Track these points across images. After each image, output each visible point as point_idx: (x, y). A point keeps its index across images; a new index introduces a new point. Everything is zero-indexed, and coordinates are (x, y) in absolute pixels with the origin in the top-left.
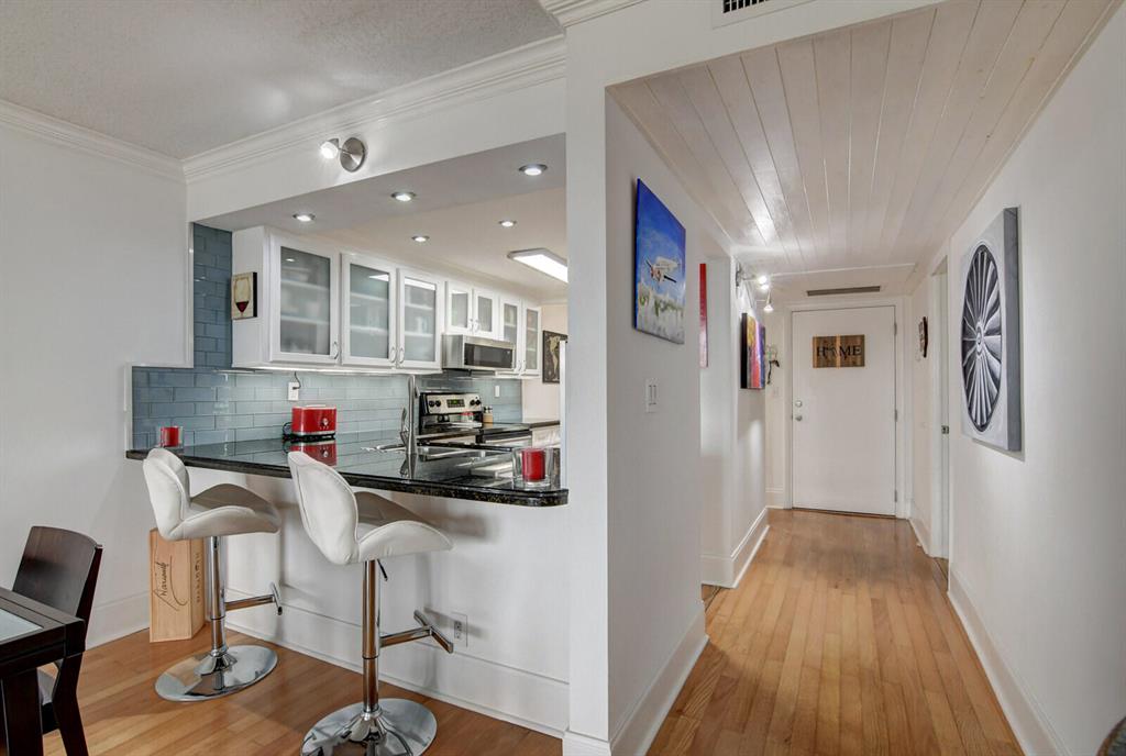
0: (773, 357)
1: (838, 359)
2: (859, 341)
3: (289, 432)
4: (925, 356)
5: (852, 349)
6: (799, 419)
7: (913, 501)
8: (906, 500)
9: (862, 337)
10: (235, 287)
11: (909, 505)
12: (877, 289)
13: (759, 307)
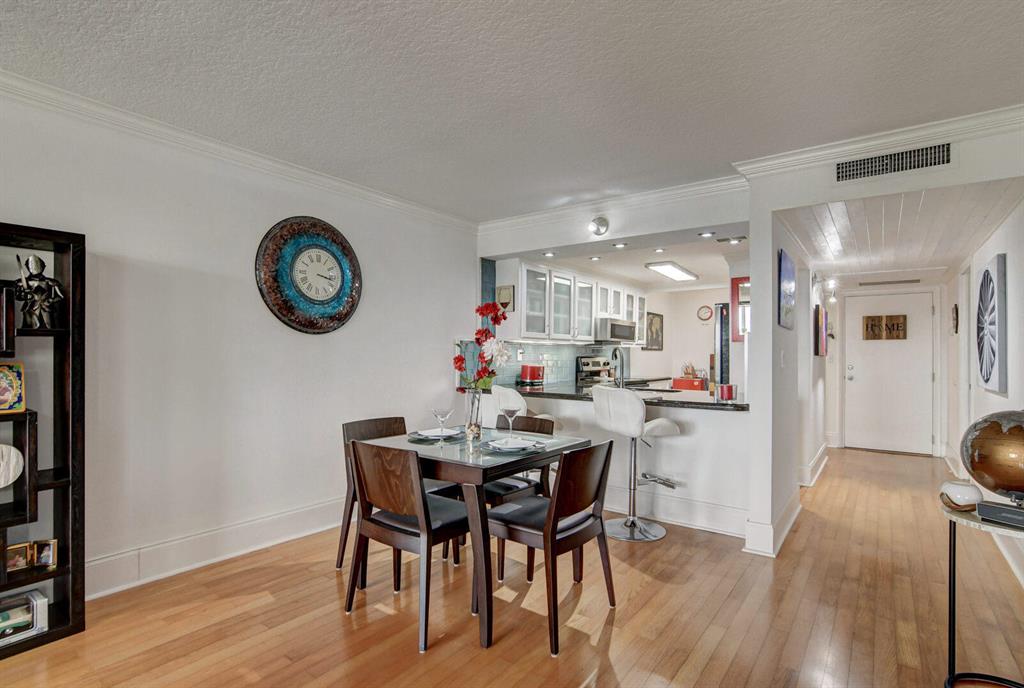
0: (829, 332)
1: (884, 334)
2: (902, 319)
3: (519, 380)
4: (956, 332)
5: (896, 326)
6: (851, 379)
7: (948, 444)
8: (941, 442)
9: (905, 317)
10: (500, 294)
11: (944, 447)
12: (918, 281)
13: (825, 299)
